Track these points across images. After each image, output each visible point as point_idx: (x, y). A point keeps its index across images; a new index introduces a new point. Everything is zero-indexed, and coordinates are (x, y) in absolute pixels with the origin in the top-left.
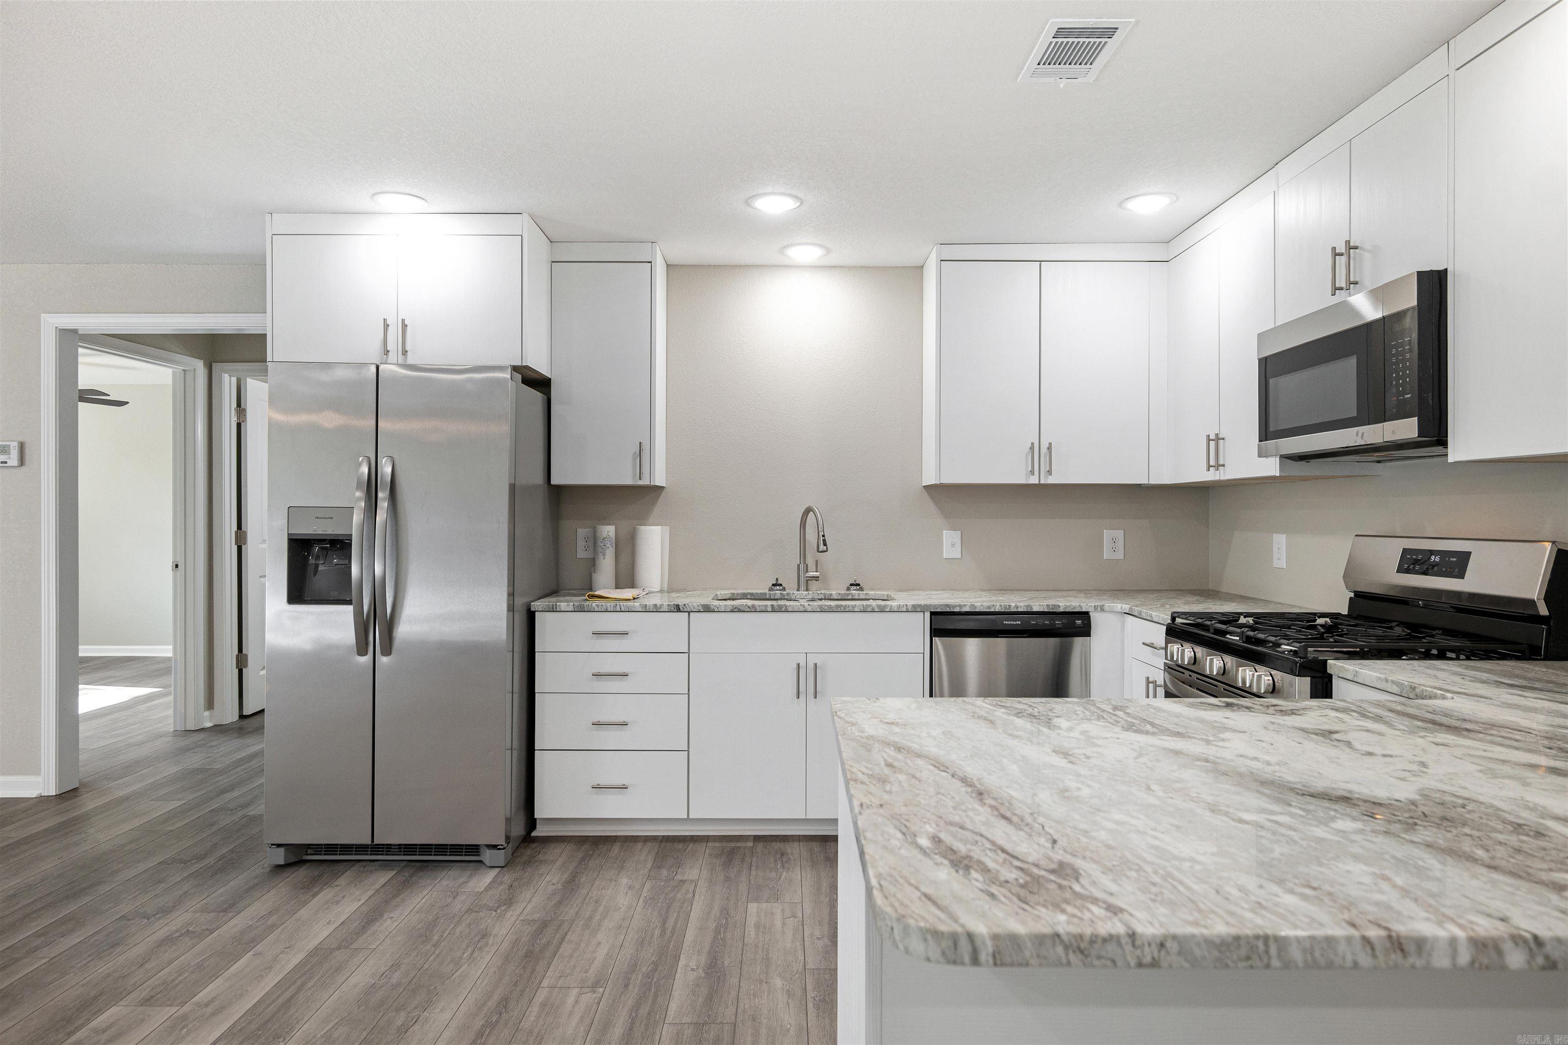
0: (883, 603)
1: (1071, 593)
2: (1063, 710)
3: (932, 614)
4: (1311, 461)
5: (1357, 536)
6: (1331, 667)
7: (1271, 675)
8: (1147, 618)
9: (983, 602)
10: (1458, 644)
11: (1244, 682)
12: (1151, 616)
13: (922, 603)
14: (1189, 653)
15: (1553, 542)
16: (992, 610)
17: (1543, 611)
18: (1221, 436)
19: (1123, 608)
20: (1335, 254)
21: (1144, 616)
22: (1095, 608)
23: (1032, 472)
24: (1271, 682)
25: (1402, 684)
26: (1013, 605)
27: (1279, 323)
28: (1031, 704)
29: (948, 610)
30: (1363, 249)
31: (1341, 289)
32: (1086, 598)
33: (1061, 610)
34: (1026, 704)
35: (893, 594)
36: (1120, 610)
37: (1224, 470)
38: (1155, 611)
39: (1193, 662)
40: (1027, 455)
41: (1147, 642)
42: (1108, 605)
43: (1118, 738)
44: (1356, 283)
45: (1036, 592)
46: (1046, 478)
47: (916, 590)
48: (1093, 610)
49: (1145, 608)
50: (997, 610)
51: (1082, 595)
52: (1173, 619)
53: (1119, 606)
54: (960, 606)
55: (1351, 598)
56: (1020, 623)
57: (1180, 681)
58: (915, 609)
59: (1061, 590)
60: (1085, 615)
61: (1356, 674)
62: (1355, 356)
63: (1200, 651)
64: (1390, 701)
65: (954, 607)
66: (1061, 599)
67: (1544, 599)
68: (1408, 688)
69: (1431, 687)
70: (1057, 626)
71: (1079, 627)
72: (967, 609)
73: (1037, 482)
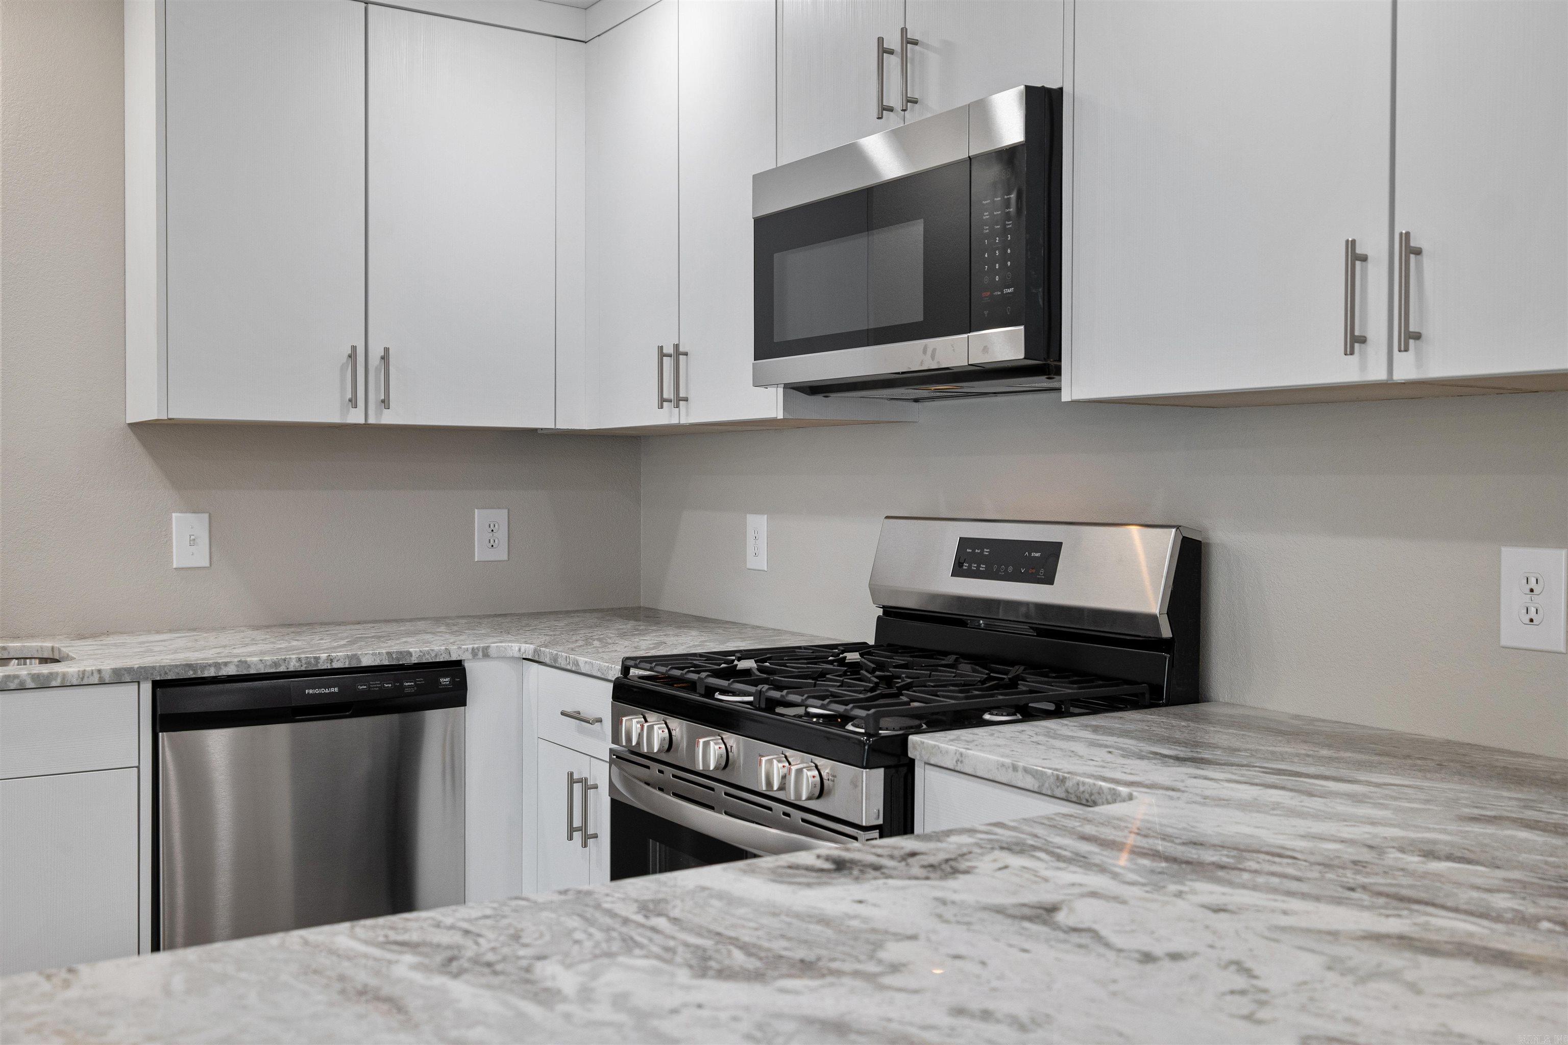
0: (46, 669)
1: (421, 625)
2: (542, 935)
3: (156, 685)
4: (832, 395)
5: (887, 517)
6: (915, 748)
7: (816, 767)
8: (569, 667)
9: (263, 653)
10: (1070, 691)
11: (769, 784)
12: (577, 664)
13: (135, 662)
14: (660, 731)
15: (1178, 527)
16: (282, 669)
17: (1166, 632)
18: (681, 349)
19: (523, 650)
20: (884, 51)
21: (562, 663)
22: (474, 653)
23: (353, 402)
24: (818, 778)
25: (1043, 774)
26: (324, 656)
27: (782, 162)
28: (465, 925)
29: (191, 674)
30: (927, 46)
31: (891, 109)
32: (452, 633)
33: (414, 660)
34: (452, 927)
35: (64, 646)
36: (517, 655)
37: (687, 408)
38: (581, 655)
39: (666, 746)
40: (343, 369)
41: (569, 709)
42: (496, 644)
43: (700, 1006)
44: (915, 102)
45: (357, 626)
46: (379, 414)
47: (113, 633)
48: (470, 657)
49: (561, 648)
50: (291, 669)
51: (443, 629)
52: (626, 670)
53: (515, 646)
54: (217, 665)
55: (879, 617)
56: (336, 690)
57: (641, 780)
58: (119, 677)
59: (402, 620)
60: (456, 668)
61: (961, 758)
62: (922, 220)
63: (678, 726)
64: (1065, 816)
65: (204, 667)
66: (409, 639)
67: (1167, 614)
68: (1052, 780)
69: (1091, 776)
70: (407, 690)
71: (446, 690)
72: (231, 670)
73: (362, 421)
